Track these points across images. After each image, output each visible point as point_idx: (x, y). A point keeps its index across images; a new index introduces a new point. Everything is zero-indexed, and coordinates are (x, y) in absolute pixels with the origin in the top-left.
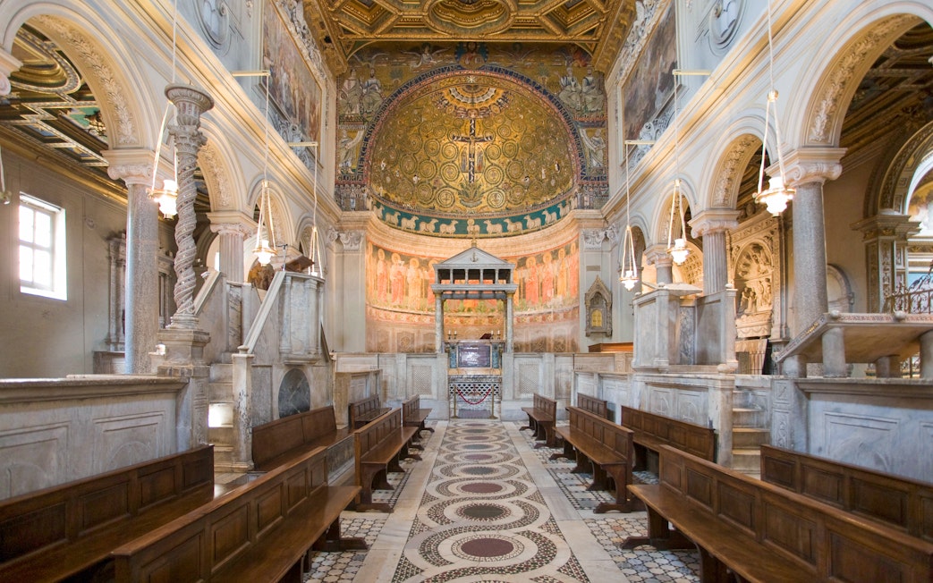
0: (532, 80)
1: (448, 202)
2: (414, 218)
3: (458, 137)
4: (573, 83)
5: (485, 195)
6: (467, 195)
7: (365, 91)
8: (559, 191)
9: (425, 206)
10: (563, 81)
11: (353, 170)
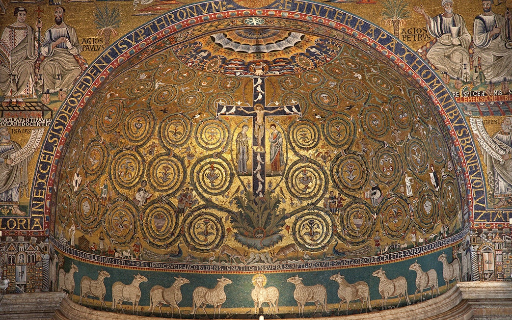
0: (373, 27)
1: (211, 238)
2: (139, 280)
3: (229, 109)
4: (454, 30)
5: (289, 222)
6: (251, 224)
7: (44, 50)
8: (440, 228)
9: (162, 251)
10: (433, 26)
11: (23, 208)
